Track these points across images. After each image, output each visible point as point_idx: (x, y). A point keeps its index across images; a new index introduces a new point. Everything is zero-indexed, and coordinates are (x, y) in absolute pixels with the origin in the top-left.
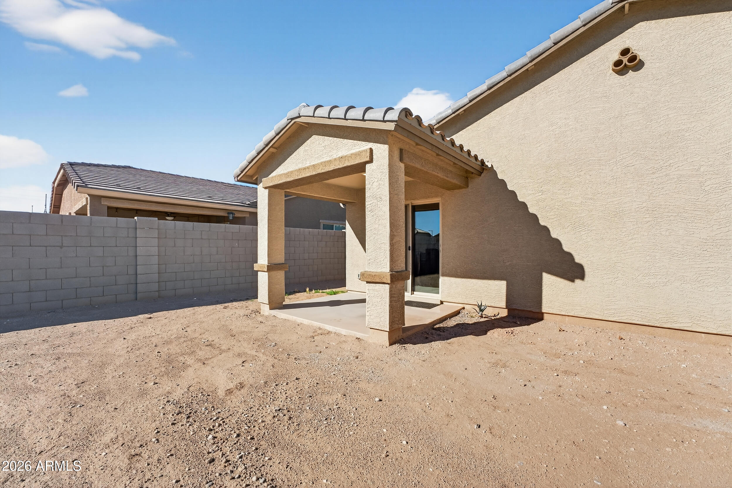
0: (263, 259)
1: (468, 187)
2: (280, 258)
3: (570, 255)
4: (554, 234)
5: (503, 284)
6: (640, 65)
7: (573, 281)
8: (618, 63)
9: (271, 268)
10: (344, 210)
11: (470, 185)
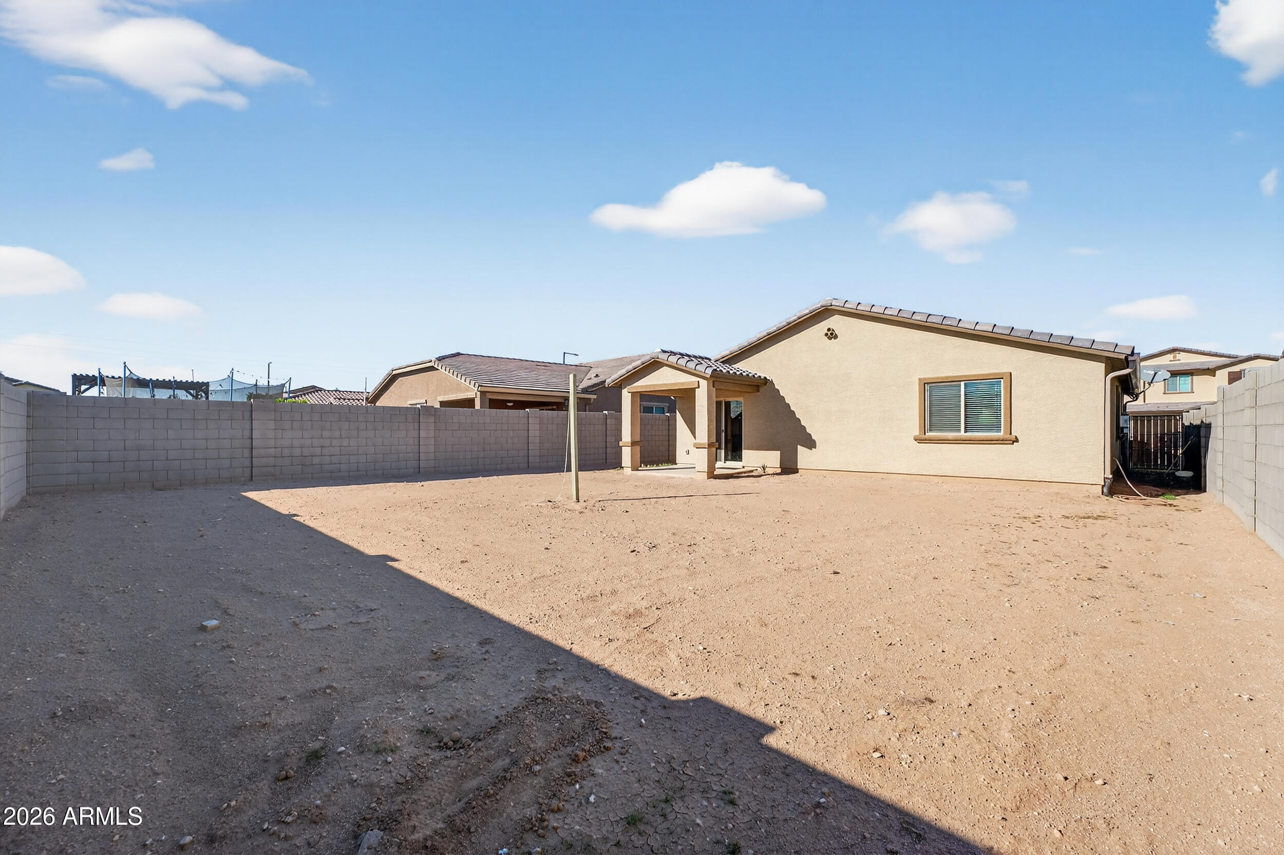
0: (626, 436)
1: (759, 392)
2: (638, 438)
3: (810, 435)
4: (803, 423)
5: (779, 452)
6: (836, 337)
7: (811, 449)
8: (826, 335)
9: (633, 444)
10: (675, 401)
11: (761, 391)
